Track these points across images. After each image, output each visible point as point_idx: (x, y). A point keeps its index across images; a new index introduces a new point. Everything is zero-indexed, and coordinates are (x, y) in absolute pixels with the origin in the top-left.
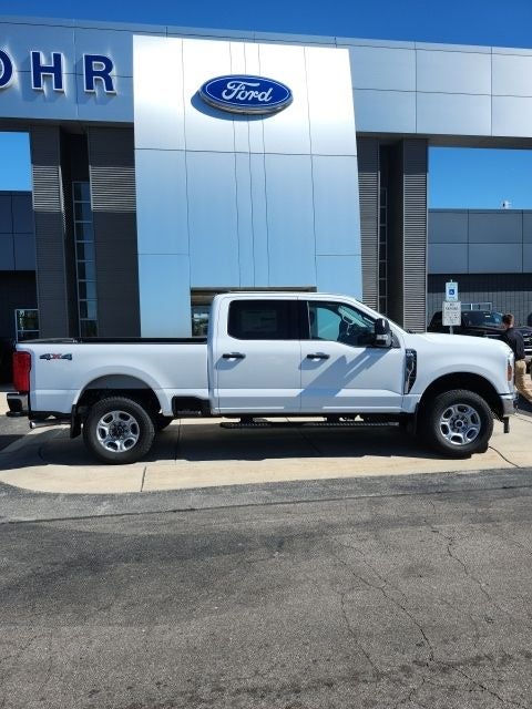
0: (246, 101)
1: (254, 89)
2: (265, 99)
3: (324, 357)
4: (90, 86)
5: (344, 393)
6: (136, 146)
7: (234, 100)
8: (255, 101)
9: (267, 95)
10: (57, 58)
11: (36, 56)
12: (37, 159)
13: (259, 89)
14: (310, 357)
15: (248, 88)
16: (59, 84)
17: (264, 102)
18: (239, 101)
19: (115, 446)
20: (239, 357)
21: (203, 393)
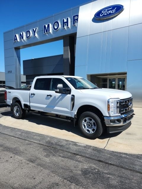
0: (107, 15)
1: (110, 10)
2: (113, 12)
3: (51, 96)
4: (74, 24)
5: (56, 108)
6: (77, 37)
7: (104, 16)
8: (110, 14)
9: (114, 10)
10: (68, 19)
11: (64, 20)
12: (65, 45)
13: (111, 10)
14: (48, 96)
15: (108, 10)
16: (68, 26)
17: (113, 13)
18: (105, 15)
19: (17, 114)
20: (34, 94)
21: (28, 104)
